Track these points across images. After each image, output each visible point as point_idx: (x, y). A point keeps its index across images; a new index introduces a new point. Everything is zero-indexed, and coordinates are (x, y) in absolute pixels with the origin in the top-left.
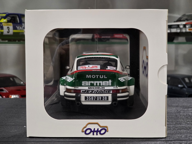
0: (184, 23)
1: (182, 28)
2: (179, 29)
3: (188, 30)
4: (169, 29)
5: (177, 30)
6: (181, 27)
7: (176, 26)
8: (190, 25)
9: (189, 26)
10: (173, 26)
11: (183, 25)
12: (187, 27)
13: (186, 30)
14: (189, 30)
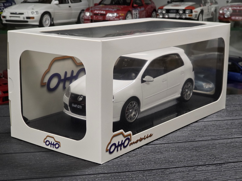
0: (183, 8)
1: (182, 14)
2: (179, 14)
3: (187, 16)
4: (167, 14)
5: (176, 16)
6: (181, 12)
7: (174, 11)
8: (190, 10)
9: (189, 12)
10: (171, 11)
11: (182, 10)
12: (187, 12)
13: (186, 16)
14: (189, 15)
